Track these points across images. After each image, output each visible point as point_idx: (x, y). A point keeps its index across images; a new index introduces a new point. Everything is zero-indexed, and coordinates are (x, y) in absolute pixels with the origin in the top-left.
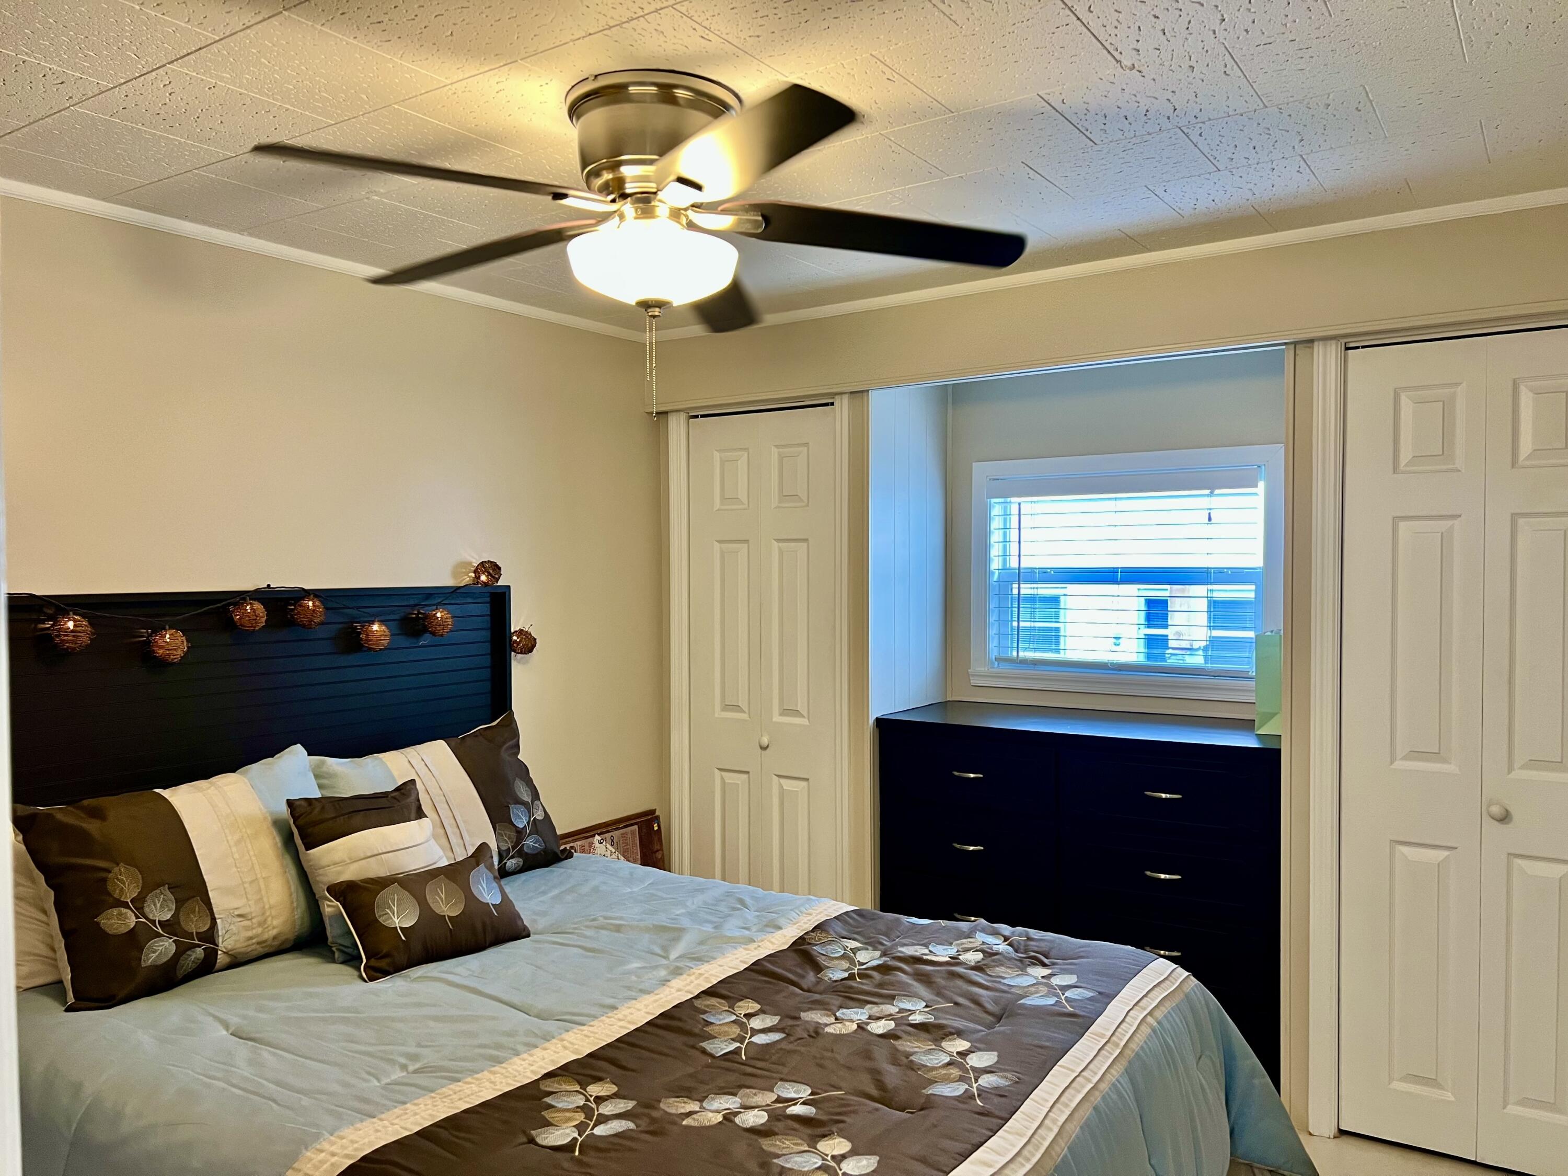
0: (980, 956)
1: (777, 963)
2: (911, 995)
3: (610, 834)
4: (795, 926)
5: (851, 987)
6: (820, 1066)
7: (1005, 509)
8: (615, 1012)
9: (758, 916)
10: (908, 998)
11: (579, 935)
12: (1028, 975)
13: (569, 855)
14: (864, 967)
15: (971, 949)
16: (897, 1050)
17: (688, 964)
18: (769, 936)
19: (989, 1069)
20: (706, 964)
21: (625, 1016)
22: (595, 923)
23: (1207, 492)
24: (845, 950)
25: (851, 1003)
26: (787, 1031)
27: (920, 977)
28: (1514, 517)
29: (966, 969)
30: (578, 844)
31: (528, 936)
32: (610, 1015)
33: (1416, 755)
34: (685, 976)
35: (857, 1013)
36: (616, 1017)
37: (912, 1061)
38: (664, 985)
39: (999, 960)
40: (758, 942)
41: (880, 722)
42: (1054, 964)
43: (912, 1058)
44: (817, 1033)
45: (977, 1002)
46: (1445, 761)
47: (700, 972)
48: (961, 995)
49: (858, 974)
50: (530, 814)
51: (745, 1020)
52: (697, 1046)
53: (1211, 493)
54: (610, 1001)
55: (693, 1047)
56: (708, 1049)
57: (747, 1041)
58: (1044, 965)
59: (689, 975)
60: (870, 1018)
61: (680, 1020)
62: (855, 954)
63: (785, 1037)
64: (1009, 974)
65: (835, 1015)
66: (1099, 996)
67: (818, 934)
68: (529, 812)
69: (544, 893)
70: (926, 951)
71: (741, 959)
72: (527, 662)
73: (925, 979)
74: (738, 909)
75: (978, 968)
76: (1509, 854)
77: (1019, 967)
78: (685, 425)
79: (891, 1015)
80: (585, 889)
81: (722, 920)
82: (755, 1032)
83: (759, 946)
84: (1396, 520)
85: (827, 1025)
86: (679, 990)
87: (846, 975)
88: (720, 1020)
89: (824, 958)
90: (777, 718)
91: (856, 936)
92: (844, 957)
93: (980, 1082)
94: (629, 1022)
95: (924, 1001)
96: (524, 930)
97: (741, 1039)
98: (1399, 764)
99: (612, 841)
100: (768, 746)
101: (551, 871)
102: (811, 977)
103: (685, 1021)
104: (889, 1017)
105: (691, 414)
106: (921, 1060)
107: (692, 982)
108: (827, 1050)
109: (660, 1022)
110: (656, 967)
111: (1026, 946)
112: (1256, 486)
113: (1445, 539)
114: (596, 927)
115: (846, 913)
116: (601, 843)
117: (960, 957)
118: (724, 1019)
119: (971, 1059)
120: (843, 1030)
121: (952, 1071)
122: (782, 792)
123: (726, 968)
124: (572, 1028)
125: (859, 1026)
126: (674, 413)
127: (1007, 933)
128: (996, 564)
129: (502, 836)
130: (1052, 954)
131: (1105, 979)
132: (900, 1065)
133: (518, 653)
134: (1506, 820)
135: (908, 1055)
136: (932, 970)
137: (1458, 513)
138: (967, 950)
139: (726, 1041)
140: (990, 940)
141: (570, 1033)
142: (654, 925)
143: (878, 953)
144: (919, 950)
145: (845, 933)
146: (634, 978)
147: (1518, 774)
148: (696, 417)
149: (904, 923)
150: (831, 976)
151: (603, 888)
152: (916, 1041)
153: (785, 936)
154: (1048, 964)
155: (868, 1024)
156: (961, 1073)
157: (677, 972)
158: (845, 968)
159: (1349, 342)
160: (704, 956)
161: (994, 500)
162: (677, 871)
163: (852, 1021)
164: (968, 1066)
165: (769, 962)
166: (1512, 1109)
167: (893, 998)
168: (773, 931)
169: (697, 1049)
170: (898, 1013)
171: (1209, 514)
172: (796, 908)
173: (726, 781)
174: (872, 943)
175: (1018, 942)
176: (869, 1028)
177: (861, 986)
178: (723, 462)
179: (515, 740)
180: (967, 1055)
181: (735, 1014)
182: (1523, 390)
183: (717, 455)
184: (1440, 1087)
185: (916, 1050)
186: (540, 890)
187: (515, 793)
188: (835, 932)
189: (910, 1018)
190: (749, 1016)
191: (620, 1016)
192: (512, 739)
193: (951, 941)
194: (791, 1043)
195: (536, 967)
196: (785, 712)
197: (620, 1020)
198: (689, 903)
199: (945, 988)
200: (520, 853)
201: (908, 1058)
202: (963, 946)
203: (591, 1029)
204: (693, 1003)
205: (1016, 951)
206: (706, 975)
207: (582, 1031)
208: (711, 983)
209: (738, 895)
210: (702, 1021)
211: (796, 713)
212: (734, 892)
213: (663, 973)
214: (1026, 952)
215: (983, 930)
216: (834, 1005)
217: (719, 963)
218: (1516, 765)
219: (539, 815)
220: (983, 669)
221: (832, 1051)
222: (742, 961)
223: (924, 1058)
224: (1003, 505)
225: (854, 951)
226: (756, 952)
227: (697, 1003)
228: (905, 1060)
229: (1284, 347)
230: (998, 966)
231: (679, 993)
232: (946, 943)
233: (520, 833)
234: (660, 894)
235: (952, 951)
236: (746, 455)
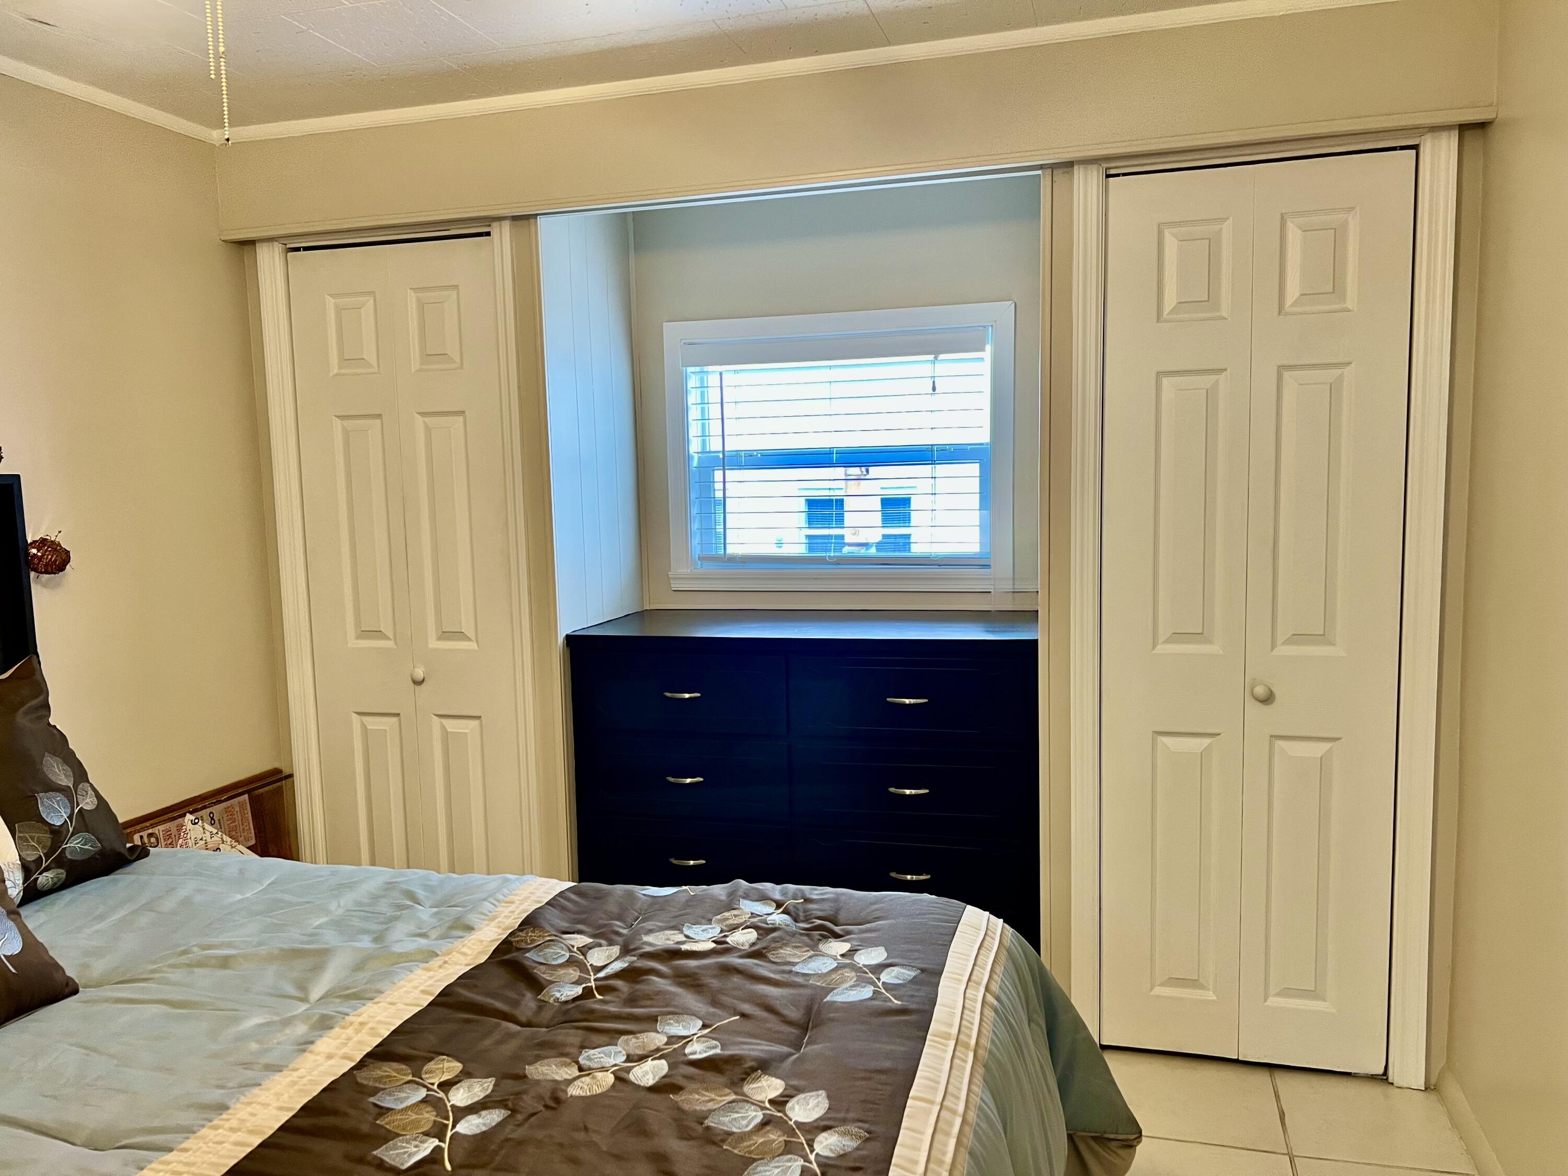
0: (752, 935)
1: (476, 986)
2: (680, 1012)
3: (208, 810)
4: (493, 924)
5: (592, 1011)
6: (574, 1161)
7: (702, 380)
8: (224, 1116)
9: (436, 914)
10: (676, 1017)
11: (160, 981)
12: (824, 955)
13: (142, 853)
14: (601, 974)
15: (741, 925)
16: (680, 1109)
17: (340, 1009)
18: (458, 944)
19: (823, 1123)
20: (369, 1004)
21: (242, 1121)
22: (184, 959)
23: (931, 357)
24: (570, 950)
25: (595, 1038)
26: (510, 1104)
27: (683, 980)
28: (1281, 369)
29: (741, 957)
30: (159, 830)
31: (75, 992)
32: (215, 1122)
33: (1178, 637)
34: (337, 1030)
35: (609, 1055)
36: (227, 1125)
37: (708, 1128)
38: (304, 1051)
39: (782, 939)
40: (443, 955)
41: (571, 640)
42: (849, 933)
43: (708, 1122)
44: (557, 1100)
45: (770, 1009)
46: (1208, 641)
47: (360, 1019)
48: (745, 1000)
49: (597, 988)
50: (72, 803)
51: (441, 1095)
52: (369, 1158)
53: (936, 358)
54: (215, 1095)
55: (361, 1160)
56: (386, 1159)
57: (449, 1134)
58: (837, 936)
59: (343, 1028)
60: (629, 1059)
61: (335, 1113)
62: (584, 955)
63: (509, 1116)
64: (799, 957)
65: (577, 1062)
66: (923, 976)
67: (530, 934)
68: (72, 802)
69: (101, 917)
70: (681, 938)
71: (422, 988)
72: (58, 585)
73: (690, 981)
74: (408, 907)
75: (757, 954)
76: (1271, 736)
77: (807, 946)
78: (283, 259)
79: (658, 1050)
80: (168, 904)
81: (385, 926)
82: (461, 1113)
83: (445, 962)
84: (1160, 375)
85: (569, 1082)
86: (330, 1057)
87: (579, 990)
88: (402, 1100)
89: (543, 968)
90: (434, 644)
91: (581, 927)
92: (571, 962)
93: (818, 1148)
94: (251, 1132)
95: (700, 1018)
96: (67, 985)
97: (438, 1132)
98: (1161, 648)
99: (212, 818)
100: (423, 680)
101: (114, 880)
102: (529, 1002)
103: (346, 1114)
104: (656, 1053)
105: (288, 246)
106: (724, 1124)
107: (349, 1039)
108: (577, 1129)
109: (299, 1122)
110: (287, 1022)
111: (805, 911)
112: (983, 350)
113: (1211, 396)
114: (189, 965)
115: (561, 894)
116: (196, 824)
117: (728, 940)
118: (407, 1098)
119: (793, 1108)
120: (595, 1087)
121: (772, 1137)
122: (445, 734)
123: (400, 1006)
124: (150, 1162)
125: (617, 1078)
126: (265, 244)
127: (778, 897)
128: (694, 447)
129: (27, 841)
130: (842, 917)
131: (919, 947)
132: (693, 1138)
133: (42, 573)
134: (1269, 701)
135: (701, 1118)
136: (699, 967)
137: (1223, 367)
138: (734, 928)
139: (415, 1139)
140: (759, 908)
141: (145, 1171)
142: (282, 950)
143: (616, 950)
144: (672, 937)
145: (565, 925)
146: (254, 1046)
147: (1282, 650)
148: (297, 249)
149: (639, 899)
150: (558, 995)
151: (198, 898)
152: (707, 1090)
153: (482, 941)
154: (840, 933)
155: (628, 1070)
156: (785, 1138)
157: (325, 1024)
158: (574, 980)
159: (1110, 168)
160: (365, 991)
161: (690, 369)
162: (308, 859)
163: (604, 1069)
164: (791, 1123)
165: (465, 986)
166: (1273, 1001)
167: (653, 1019)
168: (461, 933)
169: (369, 1163)
170: (666, 1044)
171: (934, 382)
172: (490, 896)
173: (368, 727)
174: (603, 935)
175: (795, 906)
176: (631, 1077)
177: (605, 1007)
178: (339, 311)
179: (41, 698)
180: (785, 1103)
181: (425, 1086)
182: (1290, 225)
183: (331, 302)
184: (1202, 987)
185: (710, 1106)
186: (97, 913)
187: (46, 776)
188: (552, 926)
189: (687, 1051)
190: (446, 1086)
191: (234, 1123)
192: (36, 697)
193: (710, 916)
194: (519, 1125)
195: (86, 1048)
196: (445, 635)
197: (233, 1130)
198: (333, 906)
199: (720, 991)
200: (60, 862)
201: (702, 1123)
202: (728, 922)
203: (183, 1157)
204: (355, 1077)
205: (796, 920)
206: (370, 1025)
207: (168, 1163)
208: (379, 1035)
209: (404, 886)
210: (371, 1106)
211: (460, 636)
212: (396, 882)
213: (301, 1029)
214: (807, 920)
215: (746, 897)
216: (572, 1045)
217: (389, 1000)
218: (1279, 642)
219: (88, 803)
220: (686, 571)
221: (586, 1129)
222: (423, 992)
223: (726, 1119)
224: (698, 376)
225: (584, 950)
226: (442, 973)
227: (362, 1077)
228: (699, 1129)
229: (1040, 172)
230: (781, 948)
231: (331, 1062)
232: (703, 921)
233: (57, 834)
234: (287, 897)
235: (715, 931)
236: (372, 301)
